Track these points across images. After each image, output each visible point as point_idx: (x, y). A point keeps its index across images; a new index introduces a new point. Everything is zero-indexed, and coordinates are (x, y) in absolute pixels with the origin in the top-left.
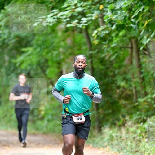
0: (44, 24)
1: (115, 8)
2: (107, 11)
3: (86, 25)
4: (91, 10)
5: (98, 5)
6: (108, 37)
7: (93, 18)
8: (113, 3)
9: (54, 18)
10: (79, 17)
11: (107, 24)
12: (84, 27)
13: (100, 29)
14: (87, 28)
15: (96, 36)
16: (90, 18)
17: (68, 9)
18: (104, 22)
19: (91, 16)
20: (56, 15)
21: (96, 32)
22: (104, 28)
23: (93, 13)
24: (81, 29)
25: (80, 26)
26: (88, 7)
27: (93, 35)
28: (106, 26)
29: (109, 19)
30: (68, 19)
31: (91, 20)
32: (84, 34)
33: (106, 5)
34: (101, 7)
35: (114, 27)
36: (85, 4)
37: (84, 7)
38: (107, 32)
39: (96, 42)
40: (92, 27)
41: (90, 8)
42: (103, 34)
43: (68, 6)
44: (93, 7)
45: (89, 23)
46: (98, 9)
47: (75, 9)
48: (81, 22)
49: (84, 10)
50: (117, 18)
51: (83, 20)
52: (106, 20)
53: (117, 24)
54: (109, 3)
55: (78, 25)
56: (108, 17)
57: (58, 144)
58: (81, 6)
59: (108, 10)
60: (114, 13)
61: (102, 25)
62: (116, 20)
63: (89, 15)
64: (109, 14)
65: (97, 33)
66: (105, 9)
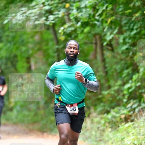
1: (80, 6)
2: (73, 10)
3: (53, 22)
4: (58, 8)
5: (64, 4)
6: (73, 33)
7: (60, 16)
8: (79, 2)
10: (47, 15)
11: (72, 22)
12: (51, 24)
13: (66, 26)
14: (54, 25)
15: (63, 33)
16: (56, 16)
18: (70, 20)
19: (58, 14)
21: (62, 28)
22: (70, 25)
23: (59, 11)
24: (48, 26)
25: (48, 23)
26: (55, 5)
27: (60, 31)
28: (71, 23)
29: (75, 16)
31: (58, 17)
32: (51, 31)
33: (72, 4)
34: (67, 5)
35: (79, 24)
36: (52, 2)
37: (51, 5)
38: (73, 29)
39: (62, 38)
41: (56, 7)
42: (69, 30)
43: (36, 5)
44: (60, 5)
45: (57, 20)
46: (64, 7)
47: (43, 7)
48: (48, 19)
49: (51, 8)
50: (82, 15)
51: (50, 18)
52: (72, 18)
53: (82, 21)
54: (74, 2)
55: (45, 22)
56: (74, 15)
57: (27, 133)
58: (49, 5)
59: (74, 8)
60: (79, 11)
61: (68, 22)
62: (81, 17)
63: (56, 13)
64: (74, 12)
65: (63, 30)
66: (71, 8)
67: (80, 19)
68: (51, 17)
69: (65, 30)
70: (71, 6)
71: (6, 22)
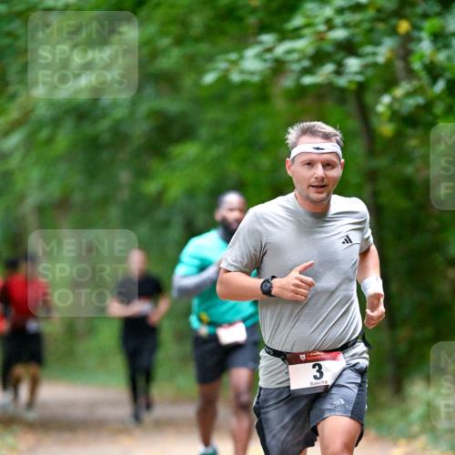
0: (235, 77)
1: (443, 28)
2: (420, 40)
3: (359, 78)
5: (394, 21)
6: (422, 113)
7: (381, 59)
8: (439, 14)
9: (265, 60)
10: (338, 57)
11: (419, 79)
12: (353, 87)
13: (399, 92)
14: (362, 87)
15: (389, 113)
16: (369, 60)
17: (306, 31)
18: (410, 73)
20: (270, 50)
21: (386, 99)
22: (410, 88)
23: (377, 44)
24: (342, 90)
25: (342, 82)
26: (366, 26)
27: (381, 108)
29: (427, 61)
30: (306, 63)
31: (375, 65)
32: (351, 107)
33: (419, 22)
34: (404, 26)
35: (440, 86)
36: (357, 17)
37: (357, 25)
38: (420, 100)
40: (377, 85)
41: (371, 31)
42: (409, 105)
43: (308, 25)
44: (381, 26)
45: (370, 72)
46: (393, 32)
47: (326, 32)
49: (354, 35)
50: (449, 58)
52: (417, 66)
53: (448, 75)
54: (425, 16)
55: (334, 77)
56: (423, 57)
58: (346, 25)
60: (440, 44)
62: (446, 64)
63: (369, 49)
64: (426, 46)
65: (390, 106)
66: (416, 34)
67: (444, 69)
68: (353, 64)
69: (396, 106)
70: (416, 27)
71: (209, 78)
